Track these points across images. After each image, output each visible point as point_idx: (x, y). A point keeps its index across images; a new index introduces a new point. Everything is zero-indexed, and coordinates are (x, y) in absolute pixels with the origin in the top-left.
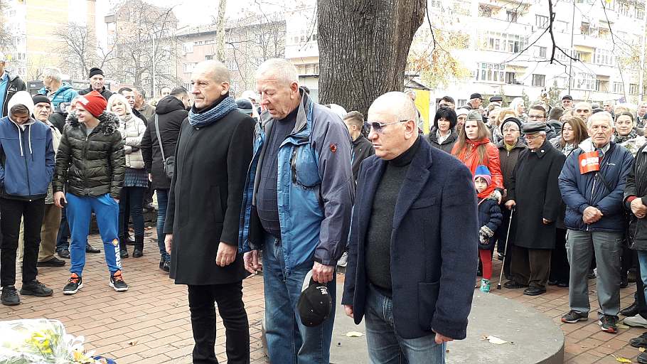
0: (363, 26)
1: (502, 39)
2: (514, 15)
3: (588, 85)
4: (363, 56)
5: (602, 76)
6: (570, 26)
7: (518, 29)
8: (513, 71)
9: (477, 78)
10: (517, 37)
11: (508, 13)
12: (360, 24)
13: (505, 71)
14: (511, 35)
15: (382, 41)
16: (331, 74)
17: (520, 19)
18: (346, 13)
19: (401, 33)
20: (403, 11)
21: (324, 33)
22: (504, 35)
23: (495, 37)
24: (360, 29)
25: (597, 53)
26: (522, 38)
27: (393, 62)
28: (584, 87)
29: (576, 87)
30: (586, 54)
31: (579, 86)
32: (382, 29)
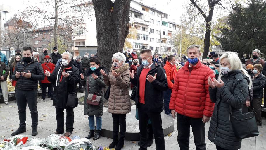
0: (111, 35)
1: (141, 36)
2: (144, 29)
3: (165, 50)
4: (112, 44)
5: (169, 47)
6: (160, 32)
7: (145, 33)
8: (144, 45)
9: (134, 48)
10: (145, 35)
11: (142, 28)
12: (110, 34)
13: (142, 45)
14: (143, 35)
15: (117, 39)
16: (102, 48)
17: (146, 30)
18: (106, 31)
19: (122, 37)
20: (122, 31)
21: (99, 36)
22: (141, 35)
23: (139, 35)
24: (110, 36)
25: (168, 40)
26: (146, 36)
27: (120, 45)
28: (164, 50)
29: (162, 50)
30: (164, 41)
31: (163, 50)
32: (117, 36)
